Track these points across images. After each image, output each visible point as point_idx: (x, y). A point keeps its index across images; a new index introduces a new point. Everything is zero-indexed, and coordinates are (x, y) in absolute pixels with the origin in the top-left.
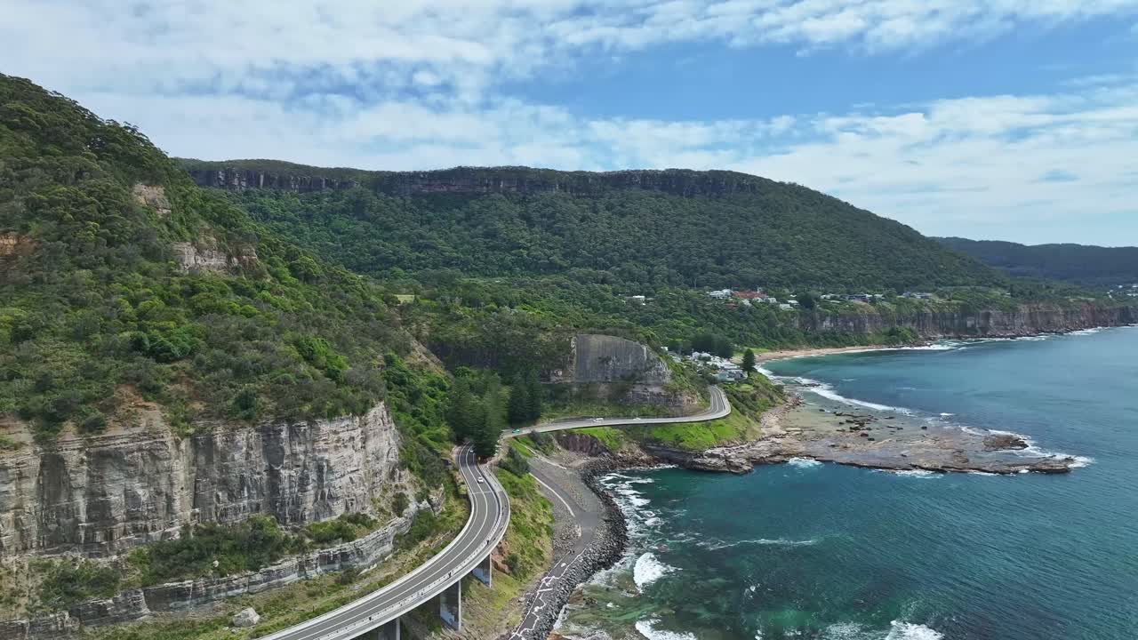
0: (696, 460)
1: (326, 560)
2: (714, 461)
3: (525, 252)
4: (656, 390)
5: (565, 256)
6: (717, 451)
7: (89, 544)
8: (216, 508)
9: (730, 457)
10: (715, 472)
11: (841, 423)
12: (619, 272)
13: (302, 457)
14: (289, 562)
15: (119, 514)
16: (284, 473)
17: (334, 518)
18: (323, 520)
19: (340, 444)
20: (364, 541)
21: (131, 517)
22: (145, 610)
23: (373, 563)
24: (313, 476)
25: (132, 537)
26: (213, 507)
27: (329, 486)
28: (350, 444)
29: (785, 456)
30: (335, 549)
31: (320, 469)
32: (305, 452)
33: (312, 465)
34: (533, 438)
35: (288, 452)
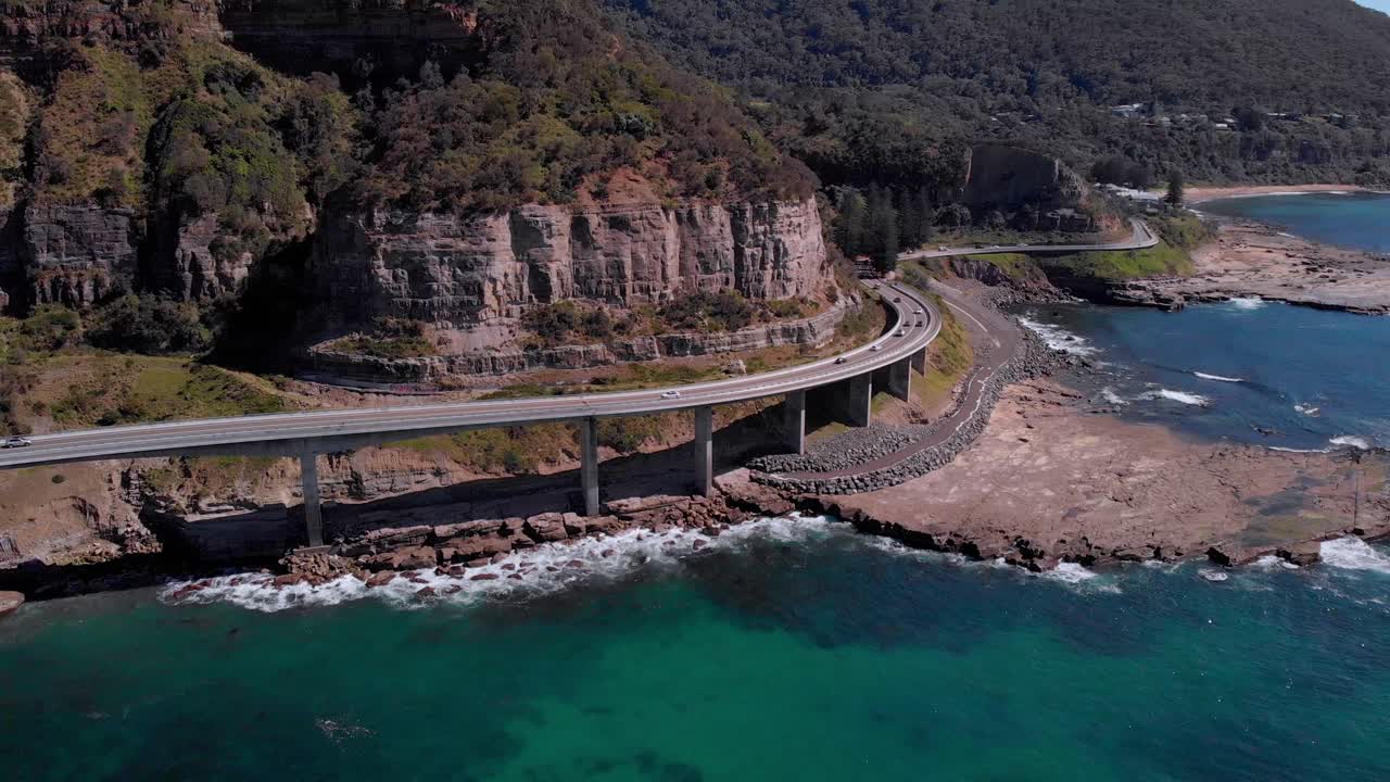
0: (1118, 292)
1: (786, 332)
2: (1139, 293)
3: (859, 54)
4: (1068, 212)
5: (914, 58)
6: (1143, 283)
7: (610, 297)
8: (696, 277)
9: (1158, 290)
10: (1140, 303)
11: (1295, 265)
12: (987, 80)
13: (762, 237)
14: (758, 330)
15: (629, 272)
16: (748, 251)
17: (787, 297)
18: (779, 299)
19: (793, 228)
20: (818, 321)
21: (636, 276)
22: (658, 355)
23: (822, 341)
24: (771, 256)
25: (639, 294)
26: (693, 276)
27: (785, 267)
28: (797, 230)
29: (1225, 292)
30: (794, 323)
31: (776, 249)
32: (765, 233)
33: (770, 245)
34: (922, 262)
35: (751, 231)
